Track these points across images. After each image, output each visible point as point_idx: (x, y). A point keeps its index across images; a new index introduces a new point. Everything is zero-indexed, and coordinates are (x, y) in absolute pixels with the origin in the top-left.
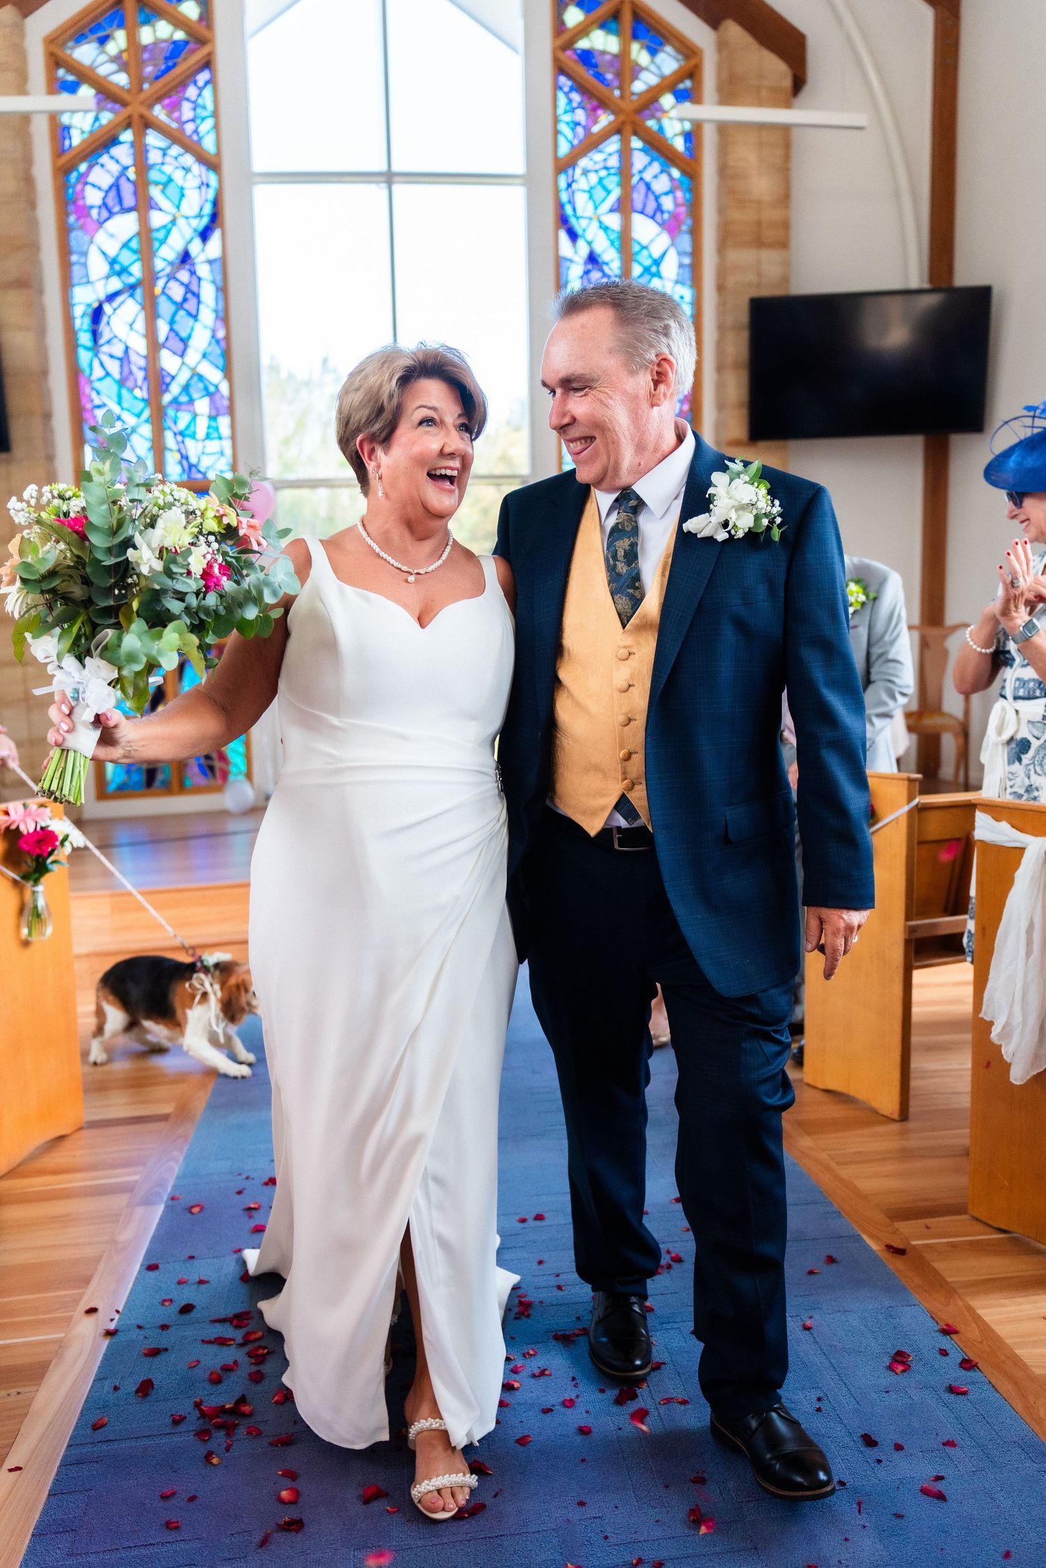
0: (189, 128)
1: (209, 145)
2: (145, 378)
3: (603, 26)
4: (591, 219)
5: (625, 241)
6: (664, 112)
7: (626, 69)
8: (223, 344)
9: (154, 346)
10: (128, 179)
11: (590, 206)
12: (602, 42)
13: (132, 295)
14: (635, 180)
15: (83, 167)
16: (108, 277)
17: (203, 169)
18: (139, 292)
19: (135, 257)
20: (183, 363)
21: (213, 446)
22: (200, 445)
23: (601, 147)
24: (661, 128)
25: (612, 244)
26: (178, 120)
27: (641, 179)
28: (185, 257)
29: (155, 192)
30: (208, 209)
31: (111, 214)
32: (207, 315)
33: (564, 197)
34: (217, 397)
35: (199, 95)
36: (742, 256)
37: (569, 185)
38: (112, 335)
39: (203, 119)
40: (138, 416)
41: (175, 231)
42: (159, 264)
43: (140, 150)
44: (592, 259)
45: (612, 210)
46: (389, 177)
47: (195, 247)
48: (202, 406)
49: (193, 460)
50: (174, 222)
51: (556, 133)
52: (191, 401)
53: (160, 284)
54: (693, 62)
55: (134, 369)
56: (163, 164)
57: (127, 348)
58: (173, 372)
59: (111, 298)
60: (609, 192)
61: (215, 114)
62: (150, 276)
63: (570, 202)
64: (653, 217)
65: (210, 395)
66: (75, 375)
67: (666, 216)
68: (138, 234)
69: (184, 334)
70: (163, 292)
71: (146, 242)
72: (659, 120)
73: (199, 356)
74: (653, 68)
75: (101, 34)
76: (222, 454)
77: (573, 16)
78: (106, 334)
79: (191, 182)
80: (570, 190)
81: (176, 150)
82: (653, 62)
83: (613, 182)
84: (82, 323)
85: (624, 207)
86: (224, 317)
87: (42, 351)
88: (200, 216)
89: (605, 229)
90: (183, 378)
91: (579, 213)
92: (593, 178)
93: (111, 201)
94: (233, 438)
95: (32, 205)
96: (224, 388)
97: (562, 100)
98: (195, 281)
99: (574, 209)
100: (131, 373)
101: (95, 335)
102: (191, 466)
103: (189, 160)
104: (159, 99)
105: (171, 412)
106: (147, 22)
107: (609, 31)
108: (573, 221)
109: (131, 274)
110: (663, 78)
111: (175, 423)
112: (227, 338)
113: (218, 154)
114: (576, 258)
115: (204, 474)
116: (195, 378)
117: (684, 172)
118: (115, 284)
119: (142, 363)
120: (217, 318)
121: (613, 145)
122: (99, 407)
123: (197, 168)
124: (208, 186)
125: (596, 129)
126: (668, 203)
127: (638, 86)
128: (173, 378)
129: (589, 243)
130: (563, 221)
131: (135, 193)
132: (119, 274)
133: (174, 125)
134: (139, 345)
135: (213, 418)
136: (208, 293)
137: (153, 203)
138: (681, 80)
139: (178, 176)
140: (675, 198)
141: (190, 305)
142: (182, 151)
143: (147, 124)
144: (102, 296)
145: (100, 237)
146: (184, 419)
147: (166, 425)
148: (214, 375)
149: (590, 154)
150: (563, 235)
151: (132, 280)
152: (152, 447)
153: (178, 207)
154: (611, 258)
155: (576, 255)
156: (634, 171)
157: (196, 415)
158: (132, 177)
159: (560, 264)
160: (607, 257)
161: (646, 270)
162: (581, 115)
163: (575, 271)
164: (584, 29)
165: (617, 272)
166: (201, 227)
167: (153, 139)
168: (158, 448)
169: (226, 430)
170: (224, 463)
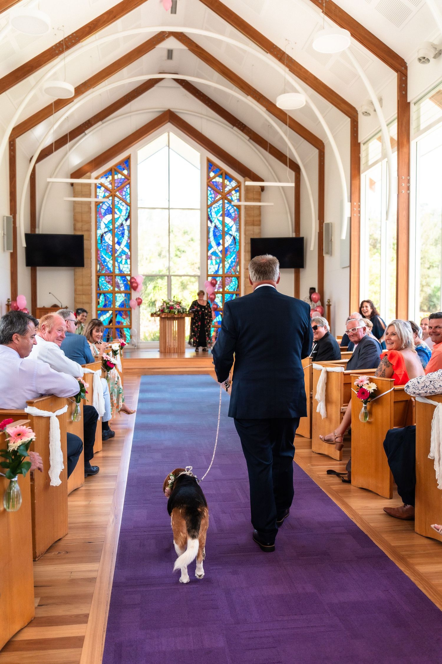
0: (124, 197)
1: (128, 201)
2: (112, 250)
3: (218, 176)
5: (223, 223)
6: (233, 195)
7: (224, 186)
8: (129, 244)
9: (114, 243)
11: (215, 215)
12: (219, 180)
14: (226, 210)
15: (101, 205)
16: (105, 228)
17: (127, 206)
18: (111, 231)
19: (111, 224)
20: (120, 247)
21: (126, 266)
22: (123, 265)
23: (218, 202)
24: (232, 198)
25: (220, 223)
26: (122, 195)
27: (227, 209)
28: (122, 224)
29: (116, 210)
30: (127, 214)
31: (106, 215)
32: (126, 237)
33: (209, 213)
35: (127, 189)
36: (250, 228)
37: (210, 211)
39: (127, 195)
40: (110, 259)
41: (120, 219)
42: (116, 226)
43: (113, 201)
44: (216, 227)
45: (220, 216)
46: (169, 209)
47: (124, 222)
48: (124, 257)
49: (121, 269)
50: (119, 217)
51: (207, 199)
52: (122, 256)
53: (116, 230)
54: (239, 184)
56: (118, 204)
57: (108, 244)
58: (118, 249)
59: (105, 233)
60: (220, 212)
61: (130, 194)
62: (114, 228)
63: (211, 214)
64: (230, 218)
65: (126, 255)
66: (97, 249)
67: (233, 217)
68: (112, 219)
69: (121, 241)
70: (117, 232)
71: (113, 221)
72: (231, 196)
73: (124, 246)
74: (230, 185)
75: (106, 176)
76: (128, 268)
77: (212, 174)
78: (104, 240)
79: (124, 209)
81: (121, 202)
82: (230, 184)
83: (221, 210)
84: (99, 238)
85: (223, 215)
86: (130, 238)
87: (90, 245)
88: (125, 216)
89: (218, 220)
90: (120, 250)
91: (213, 217)
92: (216, 209)
93: (106, 212)
94: (131, 264)
95: (90, 212)
96: (129, 253)
97: (209, 192)
98: (124, 230)
99: (212, 216)
100: (109, 249)
101: (102, 241)
103: (124, 204)
104: (118, 191)
105: (117, 258)
106: (116, 174)
107: (220, 177)
108: (211, 218)
110: (233, 188)
111: (118, 260)
112: (130, 242)
113: (130, 203)
114: (212, 227)
115: (124, 272)
116: (123, 251)
117: (237, 208)
118: (106, 230)
119: (111, 247)
121: (221, 202)
122: (101, 256)
123: (125, 205)
124: (128, 209)
125: (217, 198)
126: (233, 215)
127: (227, 189)
128: (118, 250)
129: (215, 223)
130: (209, 218)
131: (112, 210)
132: (107, 228)
133: (121, 196)
134: (111, 243)
135: (126, 260)
136: (126, 232)
137: (116, 213)
138: (237, 188)
139: (121, 207)
140: (235, 214)
141: (122, 235)
142: (122, 202)
143: (115, 196)
144: (103, 232)
145: (104, 220)
146: (120, 260)
147: (116, 261)
148: (127, 250)
149: (215, 204)
150: (209, 222)
151: (110, 229)
153: (121, 214)
154: (220, 226)
155: (212, 226)
156: (226, 207)
157: (122, 259)
158: (111, 207)
159: (208, 229)
160: (219, 226)
161: (228, 229)
162: (213, 196)
163: (212, 230)
164: (214, 177)
165: (221, 230)
166: (125, 218)
167: (116, 199)
168: (114, 265)
169: (129, 263)
170: (128, 270)
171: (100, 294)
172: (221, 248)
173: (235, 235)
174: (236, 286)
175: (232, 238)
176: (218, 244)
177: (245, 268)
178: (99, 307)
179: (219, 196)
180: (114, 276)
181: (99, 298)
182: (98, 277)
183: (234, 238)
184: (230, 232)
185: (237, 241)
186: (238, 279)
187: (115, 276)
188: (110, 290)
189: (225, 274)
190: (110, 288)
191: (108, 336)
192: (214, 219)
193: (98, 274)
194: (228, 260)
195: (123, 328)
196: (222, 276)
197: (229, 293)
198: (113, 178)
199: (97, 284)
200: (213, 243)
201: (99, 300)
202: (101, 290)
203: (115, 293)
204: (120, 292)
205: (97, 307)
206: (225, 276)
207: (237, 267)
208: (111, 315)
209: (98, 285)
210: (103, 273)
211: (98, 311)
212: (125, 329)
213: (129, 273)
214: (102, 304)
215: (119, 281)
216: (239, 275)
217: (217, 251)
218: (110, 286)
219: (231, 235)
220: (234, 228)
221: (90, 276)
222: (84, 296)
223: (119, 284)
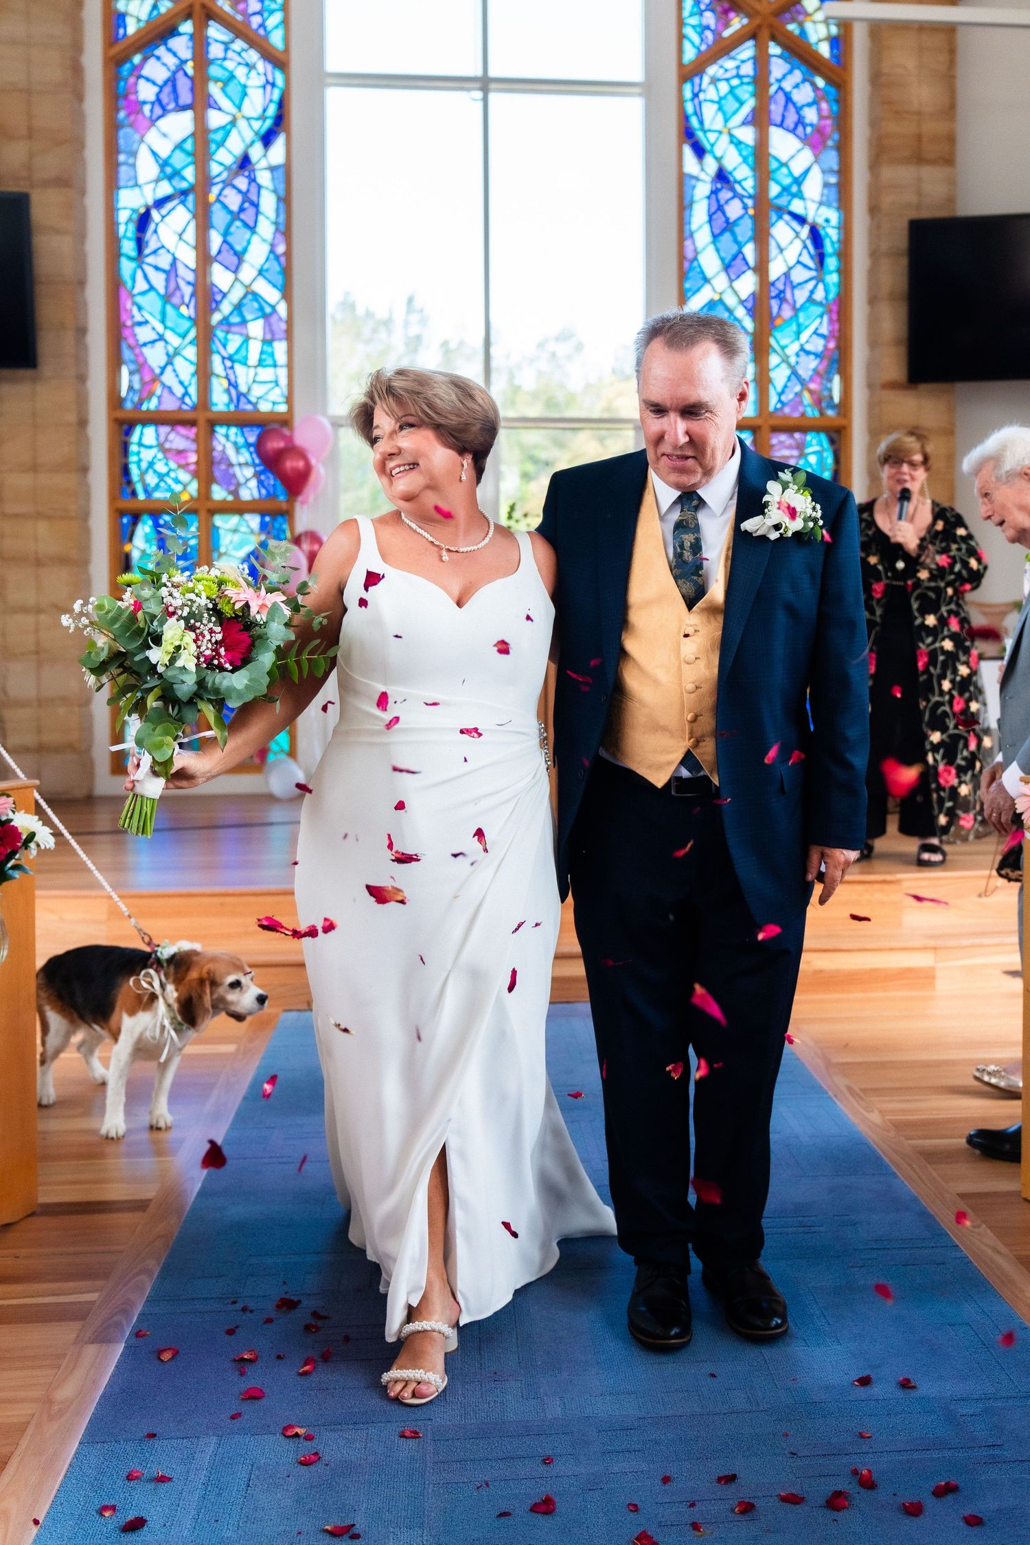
0: (256, 21)
1: (277, 39)
2: (193, 295)
4: (720, 133)
5: (760, 157)
6: (807, 15)
8: (283, 260)
9: (205, 259)
10: (186, 74)
11: (720, 117)
13: (183, 202)
14: (773, 89)
15: (137, 59)
16: (157, 181)
17: (269, 67)
18: (191, 198)
19: (190, 159)
20: (236, 279)
21: (266, 374)
22: (252, 371)
23: (733, 53)
24: (803, 32)
25: (745, 160)
26: (243, 12)
27: (780, 88)
28: (245, 162)
29: (214, 89)
30: (272, 110)
31: (165, 111)
32: (266, 228)
33: (689, 108)
34: (274, 319)
36: (898, 174)
37: (696, 95)
38: (159, 245)
39: (272, 12)
40: (184, 337)
41: (234, 132)
42: (215, 169)
43: (200, 43)
44: (722, 176)
45: (744, 123)
46: (485, 83)
47: (256, 152)
48: (256, 328)
49: (243, 389)
50: (233, 122)
51: (681, 37)
52: (244, 323)
53: (215, 190)
55: (181, 282)
56: (225, 59)
57: (175, 259)
58: (225, 290)
59: (159, 203)
60: (742, 103)
61: (285, 8)
62: (205, 181)
63: (696, 113)
64: (793, 131)
65: (266, 317)
66: (115, 286)
67: (809, 130)
68: (193, 134)
69: (238, 248)
70: (218, 200)
71: (202, 143)
72: (801, 25)
73: (255, 273)
76: (277, 383)
78: (152, 244)
79: (255, 81)
80: (696, 101)
81: (239, 45)
83: (746, 92)
84: (126, 230)
85: (760, 119)
86: (285, 230)
87: (81, 259)
88: (263, 118)
89: (737, 143)
90: (236, 295)
91: (707, 125)
92: (724, 87)
93: (165, 98)
94: (290, 366)
95: (79, 96)
96: (282, 309)
97: (688, 3)
98: (254, 189)
99: (701, 122)
100: (178, 288)
101: (140, 244)
102: (240, 395)
103: (253, 56)
105: (220, 334)
108: (700, 134)
109: (183, 178)
111: (225, 346)
112: (288, 254)
113: (286, 51)
114: (702, 176)
115: (255, 405)
116: (250, 297)
117: (830, 81)
118: (165, 189)
119: (191, 277)
120: (277, 230)
121: (747, 51)
122: (140, 324)
123: (261, 65)
124: (273, 85)
125: (727, 33)
126: (811, 115)
128: (225, 295)
129: (718, 160)
130: (688, 135)
131: (192, 90)
132: (170, 178)
133: (239, 17)
134: (188, 257)
135: (267, 342)
136: (268, 202)
137: (212, 102)
139: (241, 72)
140: (819, 110)
141: (248, 216)
142: (245, 46)
143: (209, 15)
144: (150, 202)
145: (152, 136)
146: (234, 342)
147: (214, 347)
148: (271, 295)
149: (720, 62)
150: (688, 151)
151: (184, 185)
152: (197, 372)
153: (239, 108)
154: (744, 175)
155: (701, 172)
156: (772, 80)
157: (247, 338)
158: (190, 72)
159: (683, 182)
160: (738, 175)
161: (785, 189)
162: (709, 18)
163: (702, 190)
165: (751, 191)
166: (263, 131)
167: (215, 32)
168: (204, 373)
169: (281, 357)
170: (278, 394)
171: (136, 518)
172: (747, 284)
173: (820, 221)
175: (805, 231)
176: (731, 266)
177: (870, 386)
180: (202, 422)
181: (131, 540)
182: (123, 426)
183: (816, 236)
184: (797, 206)
185: (829, 248)
186: (832, 441)
187: (212, 424)
188: (185, 497)
189: (771, 414)
190: (185, 486)
192: (712, 137)
193: (119, 414)
194: (783, 348)
196: (759, 422)
199: (118, 470)
200: (710, 261)
201: (127, 548)
202: (141, 496)
203: (212, 512)
204: (238, 508)
206: (773, 422)
207: (830, 380)
209: (126, 471)
210: (148, 411)
213: (283, 408)
214: (143, 567)
215: (231, 452)
216: (842, 422)
217: (731, 301)
218: (184, 476)
219: (801, 220)
220: (814, 186)
221: (72, 418)
222: (42, 527)
223: (231, 465)
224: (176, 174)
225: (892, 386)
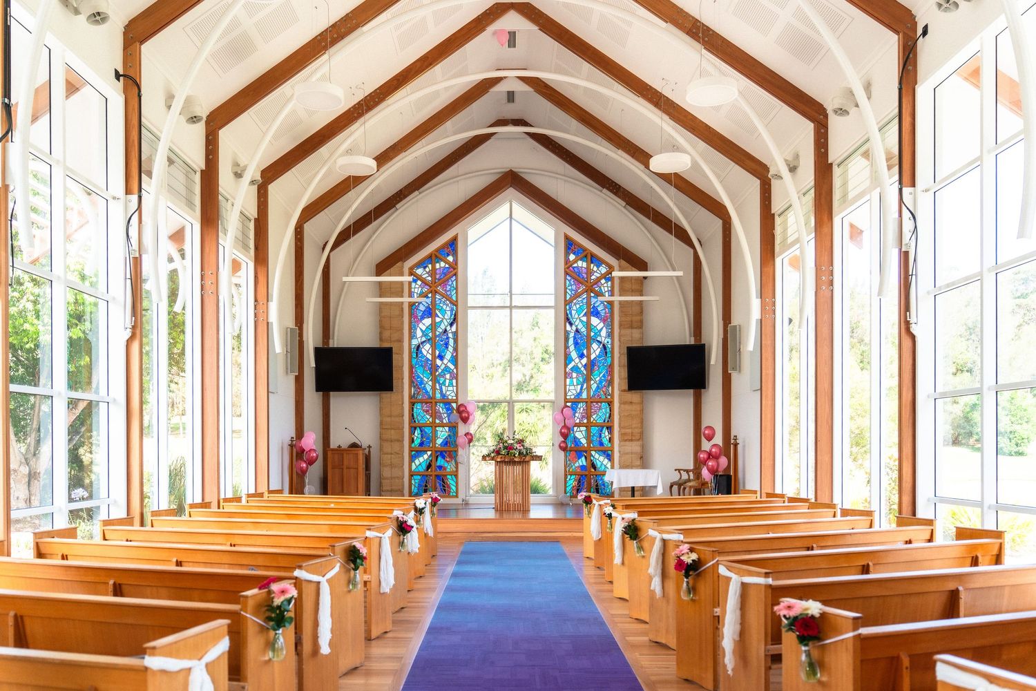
0: (448, 293)
1: (454, 298)
2: (431, 367)
3: (581, 259)
4: (577, 319)
5: (588, 325)
6: (602, 285)
7: (590, 272)
8: (455, 357)
9: (434, 357)
11: (577, 315)
12: (582, 264)
13: (429, 343)
14: (591, 307)
15: (417, 304)
17: (452, 305)
18: (431, 341)
19: (431, 331)
20: (443, 363)
21: (450, 388)
22: (447, 388)
23: (581, 296)
24: (601, 290)
25: (584, 326)
27: (594, 306)
28: (445, 331)
29: (437, 312)
30: (453, 317)
31: (424, 318)
32: (451, 349)
33: (568, 312)
34: (453, 374)
35: (452, 282)
36: (627, 332)
37: (570, 308)
38: (422, 354)
39: (453, 290)
40: (428, 379)
41: (443, 323)
42: (438, 333)
43: (434, 298)
44: (577, 331)
45: (584, 316)
46: (511, 307)
47: (448, 328)
48: (448, 376)
49: (444, 393)
50: (442, 321)
51: (566, 293)
52: (445, 375)
53: (437, 339)
54: (611, 270)
56: (440, 304)
57: (426, 358)
59: (422, 343)
60: (583, 310)
61: (456, 289)
62: (434, 336)
63: (570, 313)
64: (598, 318)
65: (451, 373)
67: (602, 317)
68: (432, 324)
69: (443, 355)
70: (438, 342)
71: (433, 326)
72: (600, 288)
73: (448, 361)
75: (425, 266)
76: (453, 391)
77: (572, 257)
78: (420, 354)
79: (448, 309)
80: (570, 310)
82: (598, 270)
83: (584, 307)
84: (414, 350)
85: (587, 315)
86: (456, 349)
87: (402, 360)
88: (450, 319)
89: (582, 322)
90: (443, 367)
92: (578, 306)
93: (424, 314)
94: (457, 386)
95: (402, 315)
96: (455, 370)
97: (568, 282)
98: (447, 339)
99: (572, 316)
100: (427, 365)
101: (417, 354)
103: (448, 303)
104: (440, 285)
105: (438, 378)
106: (438, 262)
107: (583, 261)
108: (571, 320)
110: (602, 275)
111: (439, 381)
112: (457, 356)
113: (457, 301)
115: (447, 397)
116: (446, 368)
118: (424, 339)
119: (430, 363)
120: (453, 350)
121: (585, 296)
122: (417, 376)
123: (449, 305)
124: (453, 310)
125: (579, 291)
126: (603, 313)
127: (593, 277)
128: (439, 367)
129: (576, 326)
130: (568, 319)
132: (425, 336)
133: (444, 292)
134: (429, 357)
135: (451, 380)
136: (451, 342)
137: (437, 315)
138: (607, 275)
139: (444, 307)
140: (605, 312)
141: (446, 346)
142: (445, 300)
143: (436, 292)
144: (420, 343)
145: (421, 325)
146: (442, 380)
147: (437, 382)
148: (452, 367)
149: (577, 299)
150: (567, 324)
151: (429, 338)
153: (444, 316)
154: (583, 330)
155: (571, 330)
156: (592, 303)
157: (446, 379)
158: (431, 308)
159: (567, 334)
160: (582, 330)
161: (595, 334)
162: (574, 287)
163: (572, 335)
164: (575, 261)
165: (586, 335)
166: (450, 323)
167: (438, 297)
168: (434, 388)
169: (455, 384)
170: (453, 394)
171: (415, 428)
172: (584, 361)
173: (605, 343)
174: (608, 415)
175: (601, 346)
176: (581, 356)
177: (620, 390)
178: (413, 445)
179: (582, 288)
180: (433, 402)
181: (414, 434)
182: (412, 404)
183: (604, 347)
184: (599, 339)
185: (608, 350)
186: (609, 405)
187: (436, 403)
188: (428, 422)
189: (591, 398)
190: (428, 420)
191: (426, 486)
193: (412, 401)
194: (595, 379)
195: (446, 476)
196: (587, 400)
197: (597, 426)
198: (434, 267)
200: (574, 355)
201: (413, 436)
202: (417, 423)
203: (436, 427)
204: (443, 425)
205: (410, 447)
206: (591, 401)
207: (608, 388)
208: (429, 457)
209: (413, 415)
210: (419, 399)
211: (412, 451)
212: (448, 477)
213: (455, 398)
214: (417, 442)
215: (441, 410)
216: (612, 400)
217: (580, 366)
218: (428, 417)
219: (600, 342)
220: (604, 333)
221: (400, 403)
222: (393, 431)
223: (441, 414)
224: (427, 335)
225: (624, 391)
